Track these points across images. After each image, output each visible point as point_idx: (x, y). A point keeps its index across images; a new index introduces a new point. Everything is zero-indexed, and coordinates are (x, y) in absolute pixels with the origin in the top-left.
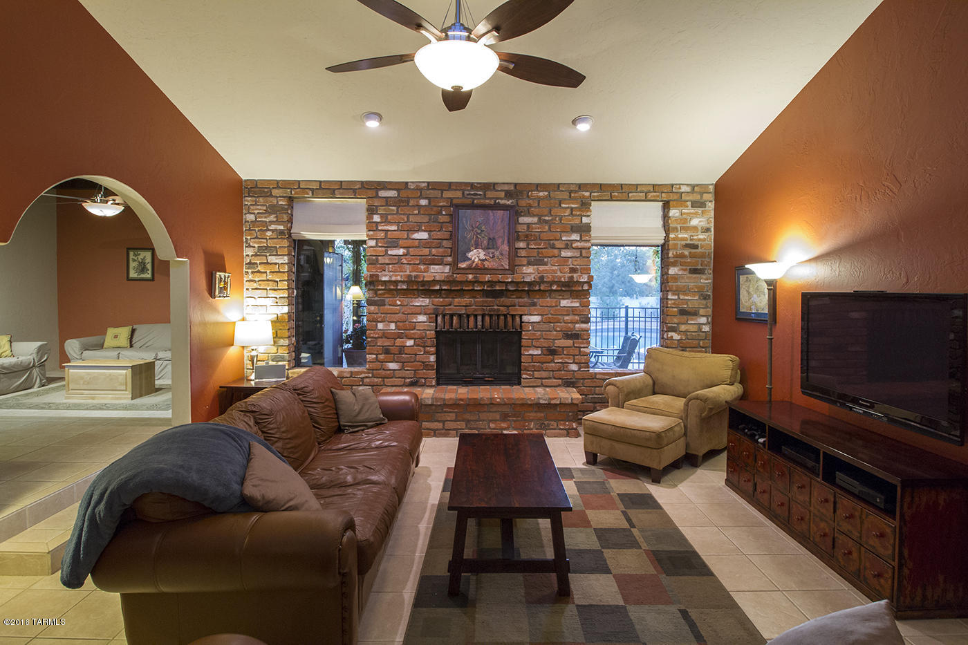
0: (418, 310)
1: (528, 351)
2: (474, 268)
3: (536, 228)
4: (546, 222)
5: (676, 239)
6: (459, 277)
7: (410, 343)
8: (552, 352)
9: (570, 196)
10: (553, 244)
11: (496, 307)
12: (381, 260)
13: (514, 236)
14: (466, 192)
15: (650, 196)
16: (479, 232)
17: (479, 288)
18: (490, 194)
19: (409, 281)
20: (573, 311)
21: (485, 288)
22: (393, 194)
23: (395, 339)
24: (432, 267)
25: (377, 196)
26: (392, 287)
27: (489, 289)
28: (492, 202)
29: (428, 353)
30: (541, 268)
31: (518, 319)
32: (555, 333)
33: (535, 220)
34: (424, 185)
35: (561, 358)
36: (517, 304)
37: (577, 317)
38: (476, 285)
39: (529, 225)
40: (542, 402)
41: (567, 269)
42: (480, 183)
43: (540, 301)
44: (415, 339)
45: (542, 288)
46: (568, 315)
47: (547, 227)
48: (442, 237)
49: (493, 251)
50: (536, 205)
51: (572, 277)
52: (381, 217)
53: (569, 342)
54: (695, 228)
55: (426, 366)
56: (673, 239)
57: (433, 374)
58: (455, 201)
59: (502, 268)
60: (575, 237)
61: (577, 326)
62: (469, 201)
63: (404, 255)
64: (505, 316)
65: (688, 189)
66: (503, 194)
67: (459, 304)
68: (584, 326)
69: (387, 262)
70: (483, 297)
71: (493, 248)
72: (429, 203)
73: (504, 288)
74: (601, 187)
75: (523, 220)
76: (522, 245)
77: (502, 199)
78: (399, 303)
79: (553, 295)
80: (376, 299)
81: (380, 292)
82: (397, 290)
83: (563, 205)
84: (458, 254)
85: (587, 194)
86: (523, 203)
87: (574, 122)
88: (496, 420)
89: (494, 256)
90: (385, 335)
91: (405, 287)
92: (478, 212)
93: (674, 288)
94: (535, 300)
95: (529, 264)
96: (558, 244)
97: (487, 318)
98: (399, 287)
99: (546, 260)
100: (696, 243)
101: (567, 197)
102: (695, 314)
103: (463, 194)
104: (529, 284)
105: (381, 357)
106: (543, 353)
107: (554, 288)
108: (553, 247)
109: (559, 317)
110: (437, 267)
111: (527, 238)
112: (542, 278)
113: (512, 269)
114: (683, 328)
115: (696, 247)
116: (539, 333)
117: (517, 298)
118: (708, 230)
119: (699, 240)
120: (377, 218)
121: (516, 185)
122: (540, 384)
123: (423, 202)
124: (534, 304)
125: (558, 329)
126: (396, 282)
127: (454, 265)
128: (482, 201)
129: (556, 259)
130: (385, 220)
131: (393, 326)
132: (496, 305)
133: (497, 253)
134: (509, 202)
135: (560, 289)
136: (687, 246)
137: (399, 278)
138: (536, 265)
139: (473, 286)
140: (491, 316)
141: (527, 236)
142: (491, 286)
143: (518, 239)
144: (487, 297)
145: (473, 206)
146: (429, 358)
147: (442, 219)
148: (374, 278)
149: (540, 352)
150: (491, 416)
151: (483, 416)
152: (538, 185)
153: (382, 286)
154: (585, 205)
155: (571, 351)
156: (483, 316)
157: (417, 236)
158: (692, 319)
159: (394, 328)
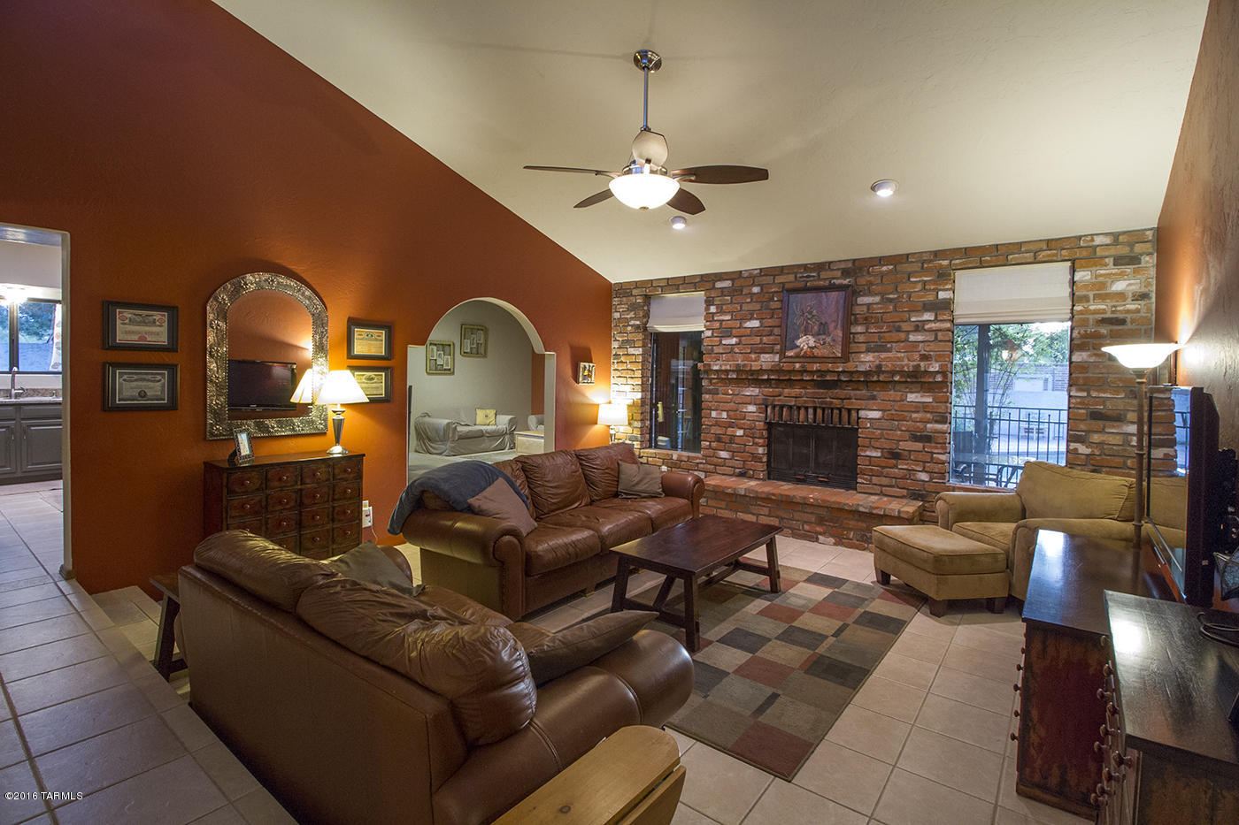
0: (748, 399)
1: (865, 451)
2: (803, 357)
3: (878, 309)
4: (891, 300)
5: (1086, 311)
6: (786, 367)
7: (740, 433)
8: (895, 455)
9: (922, 268)
10: (900, 327)
11: (828, 400)
12: (716, 350)
13: (849, 318)
14: (798, 276)
15: (1041, 256)
16: (809, 316)
17: (808, 378)
18: (823, 274)
19: (738, 370)
20: (924, 407)
21: (815, 378)
22: (727, 284)
23: (727, 428)
24: (762, 355)
25: (714, 288)
26: (723, 376)
27: (819, 379)
28: (827, 283)
29: (755, 444)
30: (883, 355)
31: (854, 414)
32: (899, 432)
33: (877, 299)
34: (756, 272)
35: (907, 464)
36: (854, 394)
37: (929, 415)
38: (805, 374)
39: (869, 305)
40: (861, 509)
41: (916, 356)
42: (814, 264)
43: (881, 395)
44: (745, 429)
45: (881, 379)
46: (918, 412)
47: (891, 307)
48: (774, 324)
49: (824, 337)
50: (880, 281)
51: (919, 365)
52: (717, 308)
53: (919, 446)
54: (1121, 296)
55: (756, 458)
56: (1081, 312)
57: (761, 467)
58: (787, 286)
59: (833, 356)
60: (928, 316)
61: (929, 426)
62: (801, 285)
63: (737, 344)
64: (840, 409)
65: (1107, 240)
66: (839, 274)
67: (789, 394)
68: (939, 426)
69: (721, 351)
70: (813, 387)
71: (824, 334)
72: (762, 290)
73: (836, 379)
74: (967, 252)
75: (861, 300)
76: (860, 329)
77: (837, 278)
78: (730, 392)
79: (898, 387)
80: (710, 387)
81: (714, 381)
82: (728, 379)
83: (912, 280)
84: (787, 342)
85: (946, 263)
86: (862, 281)
87: (873, 188)
88: (812, 523)
89: (824, 343)
90: (717, 423)
91: (735, 376)
92: (809, 295)
93: (1081, 382)
94: (875, 393)
95: (868, 350)
96: (905, 326)
97: (819, 412)
98: (729, 377)
99: (889, 345)
100: (1121, 316)
101: (919, 269)
102: (1119, 418)
103: (796, 276)
104: (866, 373)
105: (714, 444)
106: (882, 456)
107: (897, 378)
108: (899, 330)
109: (906, 414)
110: (767, 356)
111: (867, 321)
112: (879, 366)
113: (845, 357)
114: (1096, 438)
115: (1122, 322)
116: (879, 431)
117: (853, 390)
118: (1143, 296)
119: (1128, 311)
120: (713, 309)
121: (854, 261)
122: (879, 492)
123: (756, 290)
124: (874, 398)
125: (903, 429)
126: (727, 372)
127: (782, 353)
128: (816, 283)
129: (902, 344)
130: (721, 311)
131: (724, 415)
132: (830, 397)
133: (828, 340)
134: (846, 282)
135: (904, 380)
136: (1104, 321)
137: (728, 368)
138: (878, 352)
139: (802, 375)
140: (823, 409)
141: (866, 319)
142: (822, 376)
143: (856, 323)
144: (819, 388)
145: (805, 290)
146: (757, 449)
147: (774, 305)
148: (707, 368)
149: (879, 454)
150: (806, 517)
151: (797, 515)
152: (880, 259)
153: (714, 375)
154: (945, 277)
155: (920, 457)
156: (815, 409)
157: (748, 324)
158: (1114, 427)
159: (725, 417)
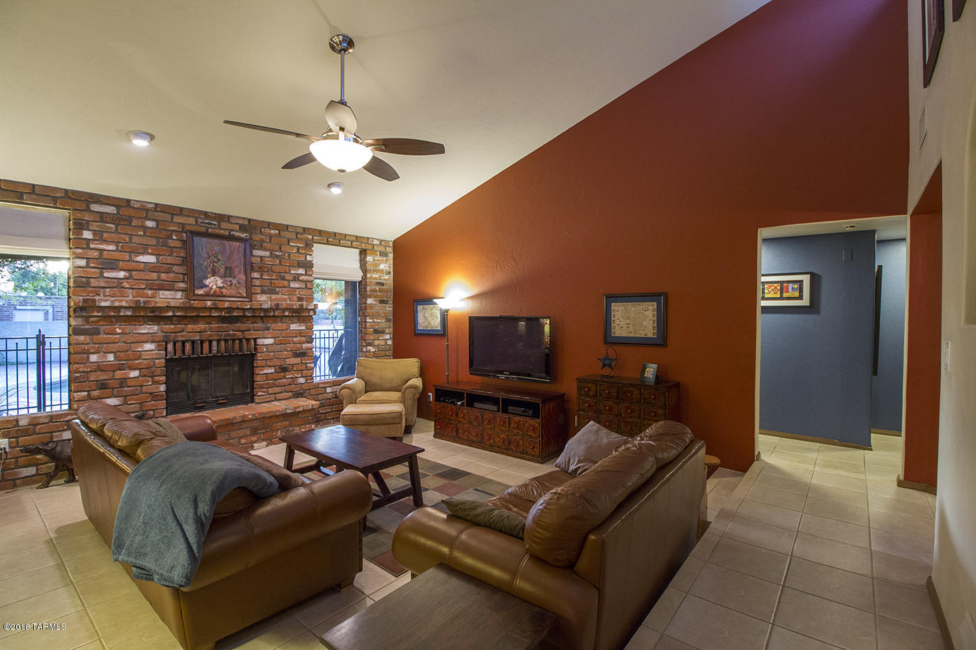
0: (144, 337)
1: (263, 370)
2: (212, 295)
3: (269, 261)
4: (277, 256)
5: (371, 278)
6: (196, 304)
7: (135, 374)
8: (284, 369)
9: (297, 237)
10: (284, 276)
11: (231, 332)
12: (94, 282)
13: (249, 267)
14: (199, 220)
15: (355, 244)
16: (216, 260)
17: (216, 314)
18: (224, 225)
19: (136, 307)
20: (300, 333)
21: (223, 314)
22: (110, 210)
23: (114, 371)
24: (161, 292)
25: (88, 210)
26: (112, 314)
27: (226, 315)
28: (227, 233)
29: (158, 383)
30: (274, 297)
31: (252, 342)
32: (286, 353)
33: (268, 254)
34: (150, 206)
35: (292, 374)
36: (252, 329)
37: (304, 339)
38: (213, 311)
39: (262, 258)
40: (288, 411)
41: (295, 298)
42: (215, 214)
43: (273, 326)
44: (140, 369)
45: (276, 314)
46: (296, 337)
47: (278, 261)
48: (173, 262)
49: (230, 279)
50: (268, 241)
51: (302, 305)
52: (94, 234)
53: (298, 360)
54: (382, 271)
55: (154, 396)
56: (370, 278)
57: (163, 404)
58: (187, 228)
59: (240, 295)
60: (301, 271)
61: (304, 345)
62: (202, 229)
63: (126, 278)
64: (240, 340)
65: (378, 243)
66: (237, 227)
67: (193, 330)
68: (309, 345)
69: (102, 284)
70: (218, 322)
71: (230, 276)
72: (157, 225)
73: (242, 314)
74: (320, 232)
75: (257, 252)
76: (256, 275)
77: (236, 231)
78: (119, 331)
79: (284, 319)
80: (87, 327)
81: (93, 319)
82: (118, 317)
83: (291, 244)
84: (192, 280)
85: (310, 237)
86: (257, 237)
87: (329, 186)
88: (247, 436)
89: (231, 284)
90: (100, 368)
91: (129, 314)
92: (216, 241)
93: (371, 314)
94: (269, 325)
95: (263, 292)
96: (288, 277)
97: (223, 343)
98: (121, 314)
99: (277, 289)
100: (383, 281)
101: (294, 237)
102: (383, 332)
103: (196, 221)
104: (265, 310)
105: (96, 393)
106: (276, 372)
107: (287, 314)
108: (283, 279)
109: (290, 339)
110: (167, 293)
111: (261, 269)
112: (277, 305)
113: (250, 295)
114: (376, 343)
115: (383, 284)
116: (273, 354)
117: (252, 323)
118: (389, 273)
119: (385, 279)
120: (87, 235)
121: (249, 220)
122: (273, 399)
123: (150, 224)
124: (268, 329)
125: (289, 349)
126: (119, 308)
127: (188, 293)
128: (217, 231)
129: (286, 289)
130: (98, 236)
131: (111, 357)
132: (232, 330)
133: (234, 282)
134: (243, 235)
135: (290, 314)
136: (378, 283)
137: (124, 304)
138: (269, 294)
139: (210, 312)
140: (226, 341)
141: (260, 268)
142: (229, 312)
143: (252, 269)
144: (222, 323)
145: (206, 235)
146: (158, 388)
147: (171, 243)
148: (90, 303)
149: (273, 371)
150: (241, 433)
151: (233, 434)
152: (269, 224)
153: (98, 312)
154: (309, 246)
155: (300, 368)
156: (219, 341)
157: (141, 258)
158: (382, 336)
159: (112, 359)
